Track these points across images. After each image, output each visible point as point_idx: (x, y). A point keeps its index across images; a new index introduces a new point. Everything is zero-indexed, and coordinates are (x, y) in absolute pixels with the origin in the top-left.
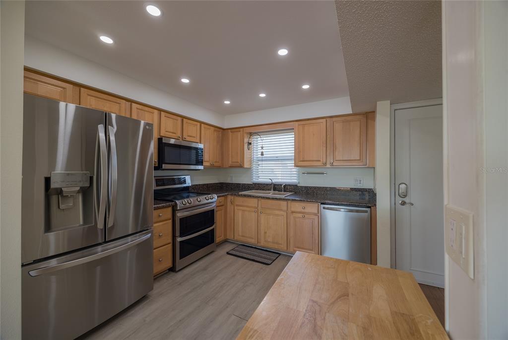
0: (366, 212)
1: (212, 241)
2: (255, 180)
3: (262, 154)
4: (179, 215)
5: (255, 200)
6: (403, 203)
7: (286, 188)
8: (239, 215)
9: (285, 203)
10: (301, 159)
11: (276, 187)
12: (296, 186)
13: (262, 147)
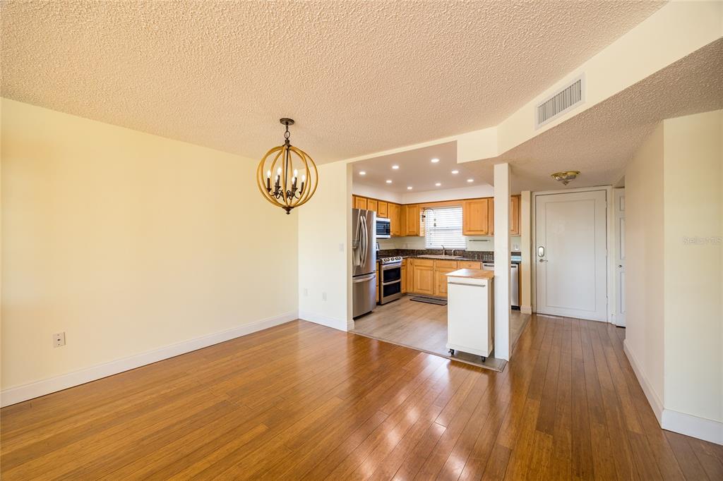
0: (515, 267)
1: (399, 291)
2: (428, 246)
3: (435, 226)
4: (384, 267)
5: (432, 261)
6: (541, 261)
7: (455, 253)
8: (418, 273)
9: (455, 262)
10: (468, 230)
11: (447, 252)
12: (464, 251)
13: (435, 220)
